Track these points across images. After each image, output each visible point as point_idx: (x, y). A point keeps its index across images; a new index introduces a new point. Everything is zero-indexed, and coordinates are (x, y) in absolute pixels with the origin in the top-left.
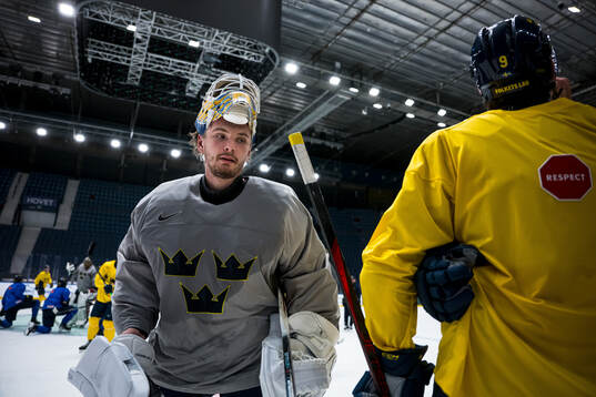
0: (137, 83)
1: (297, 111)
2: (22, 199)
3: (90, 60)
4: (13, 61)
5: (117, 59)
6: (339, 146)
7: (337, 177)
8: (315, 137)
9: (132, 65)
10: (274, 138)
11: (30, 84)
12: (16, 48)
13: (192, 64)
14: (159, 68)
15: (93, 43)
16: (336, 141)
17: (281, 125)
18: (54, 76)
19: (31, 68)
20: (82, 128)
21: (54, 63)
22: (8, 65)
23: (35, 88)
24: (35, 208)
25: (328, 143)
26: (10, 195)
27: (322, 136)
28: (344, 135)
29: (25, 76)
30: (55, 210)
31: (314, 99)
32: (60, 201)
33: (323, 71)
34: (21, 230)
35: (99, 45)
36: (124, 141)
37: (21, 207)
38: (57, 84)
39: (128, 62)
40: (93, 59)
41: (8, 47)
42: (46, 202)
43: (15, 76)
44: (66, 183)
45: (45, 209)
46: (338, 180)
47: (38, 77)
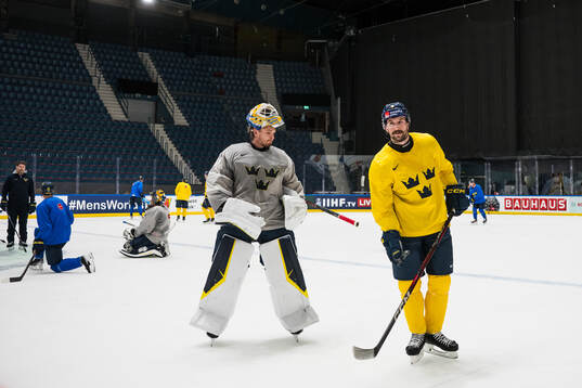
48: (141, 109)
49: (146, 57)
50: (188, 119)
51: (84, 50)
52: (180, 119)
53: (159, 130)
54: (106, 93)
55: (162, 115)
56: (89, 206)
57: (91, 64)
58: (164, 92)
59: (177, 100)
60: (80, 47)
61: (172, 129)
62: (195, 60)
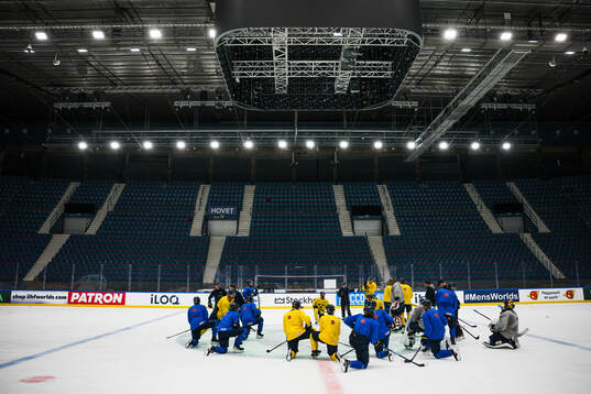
0: (285, 92)
1: (471, 77)
2: (206, 210)
3: (238, 80)
4: (183, 86)
5: (261, 74)
6: (530, 107)
7: (535, 142)
8: (498, 102)
9: (275, 76)
10: (448, 112)
11: (198, 103)
12: (183, 74)
13: (335, 62)
14: (302, 74)
15: (238, 64)
16: (525, 102)
17: (454, 95)
18: (217, 92)
19: (196, 89)
20: (249, 134)
21: (216, 79)
22: (178, 91)
23: (203, 106)
24: (219, 217)
25: (514, 106)
26: (197, 208)
27: (506, 98)
28: (534, 93)
29: (194, 98)
30: (236, 217)
31: (488, 59)
32: (239, 209)
33: (490, 28)
34: (209, 241)
35: (244, 64)
36: (290, 140)
37: (207, 218)
38: (220, 98)
39: (273, 74)
40: (240, 79)
41: (177, 75)
42: (227, 210)
43: (186, 99)
44: (243, 189)
45: (227, 217)
46: (538, 145)
47: (204, 96)
48: (512, 223)
49: (512, 186)
50: (550, 228)
51: (469, 188)
52: (543, 228)
53: (527, 237)
54: (486, 215)
55: (529, 227)
56: (479, 297)
57: (475, 196)
58: (529, 209)
59: (539, 215)
60: (466, 185)
61: (538, 237)
62: (550, 182)
